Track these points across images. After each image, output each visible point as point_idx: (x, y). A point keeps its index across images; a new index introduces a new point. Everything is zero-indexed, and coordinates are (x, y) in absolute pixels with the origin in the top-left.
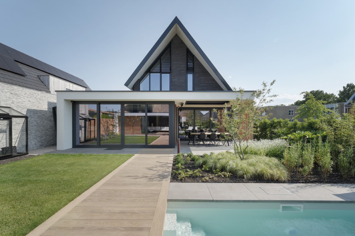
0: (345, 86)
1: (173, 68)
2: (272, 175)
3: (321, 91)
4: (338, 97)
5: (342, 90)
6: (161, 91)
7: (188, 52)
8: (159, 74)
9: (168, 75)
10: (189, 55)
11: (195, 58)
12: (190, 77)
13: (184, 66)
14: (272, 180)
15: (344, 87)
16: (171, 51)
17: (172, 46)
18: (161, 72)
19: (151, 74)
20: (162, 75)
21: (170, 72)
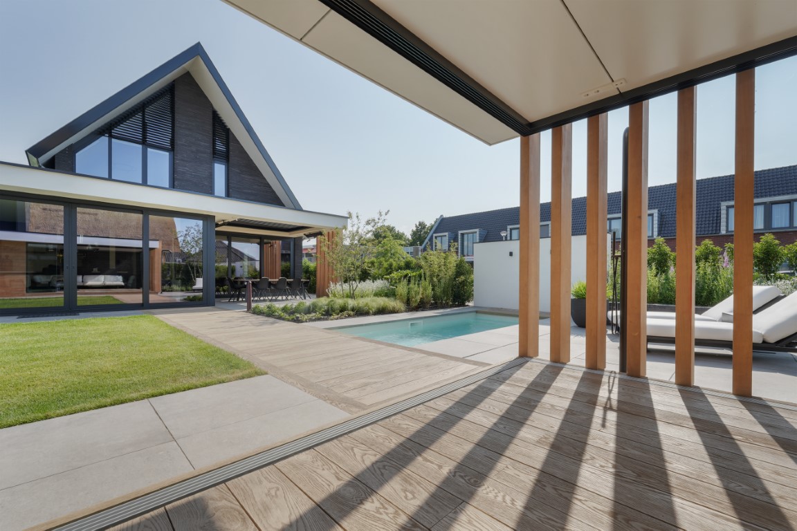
0: (418, 224)
1: (178, 142)
2: (394, 308)
3: (393, 228)
4: (410, 238)
5: (415, 229)
6: (144, 184)
7: (216, 119)
8: (140, 146)
9: (167, 154)
10: (219, 128)
11: (231, 136)
12: (220, 170)
13: (206, 145)
15: (416, 226)
16: (174, 103)
17: (177, 93)
18: (144, 142)
19: (113, 140)
20: (149, 150)
21: (172, 149)
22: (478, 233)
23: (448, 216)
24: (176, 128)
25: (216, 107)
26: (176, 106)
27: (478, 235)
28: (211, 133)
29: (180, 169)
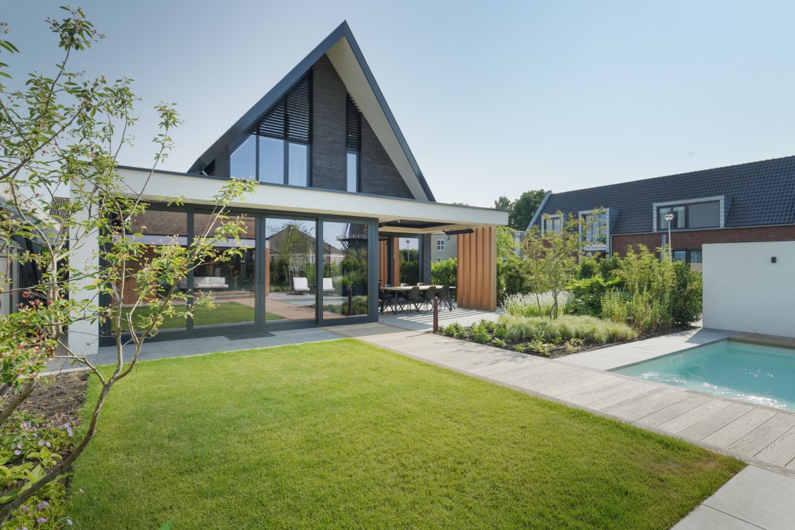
1: (316, 133)
6: (286, 184)
7: (350, 106)
8: (282, 141)
9: (305, 147)
10: (352, 112)
11: (363, 121)
12: (352, 159)
13: (341, 133)
14: (623, 340)
16: (312, 90)
17: (315, 80)
18: (286, 137)
19: (261, 138)
20: (290, 144)
21: (310, 142)
22: (608, 213)
23: (556, 193)
24: (314, 119)
25: (350, 90)
26: (314, 94)
27: (608, 217)
28: (345, 119)
29: (317, 163)
